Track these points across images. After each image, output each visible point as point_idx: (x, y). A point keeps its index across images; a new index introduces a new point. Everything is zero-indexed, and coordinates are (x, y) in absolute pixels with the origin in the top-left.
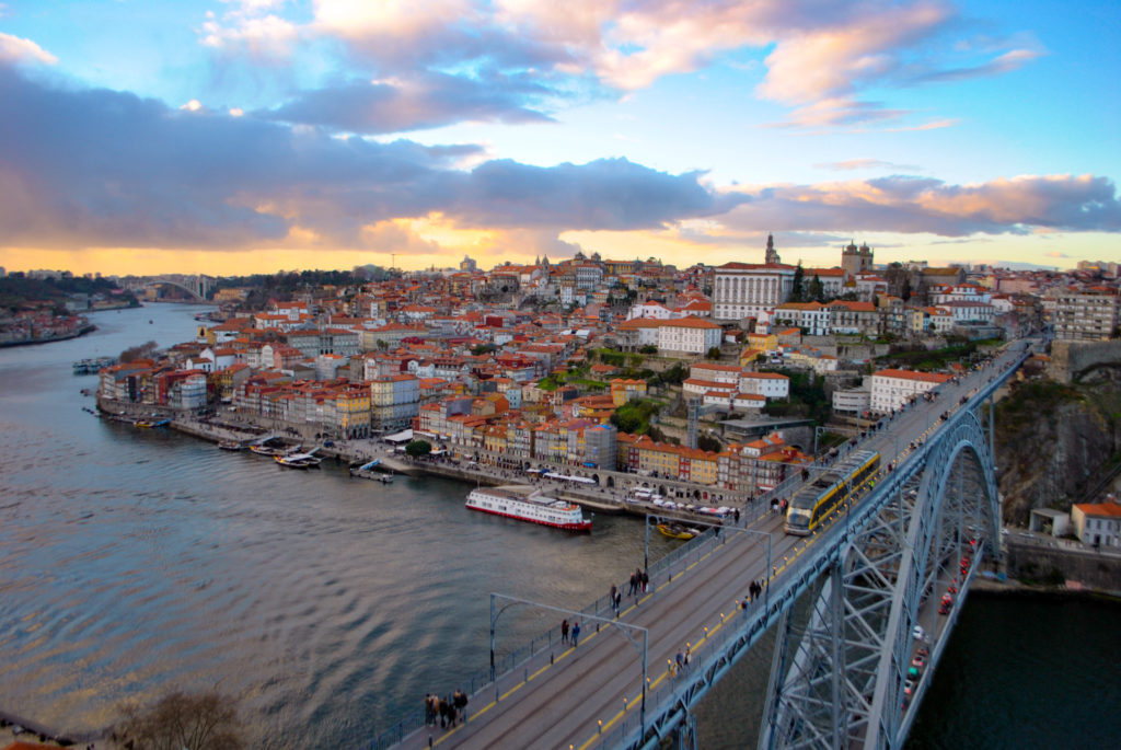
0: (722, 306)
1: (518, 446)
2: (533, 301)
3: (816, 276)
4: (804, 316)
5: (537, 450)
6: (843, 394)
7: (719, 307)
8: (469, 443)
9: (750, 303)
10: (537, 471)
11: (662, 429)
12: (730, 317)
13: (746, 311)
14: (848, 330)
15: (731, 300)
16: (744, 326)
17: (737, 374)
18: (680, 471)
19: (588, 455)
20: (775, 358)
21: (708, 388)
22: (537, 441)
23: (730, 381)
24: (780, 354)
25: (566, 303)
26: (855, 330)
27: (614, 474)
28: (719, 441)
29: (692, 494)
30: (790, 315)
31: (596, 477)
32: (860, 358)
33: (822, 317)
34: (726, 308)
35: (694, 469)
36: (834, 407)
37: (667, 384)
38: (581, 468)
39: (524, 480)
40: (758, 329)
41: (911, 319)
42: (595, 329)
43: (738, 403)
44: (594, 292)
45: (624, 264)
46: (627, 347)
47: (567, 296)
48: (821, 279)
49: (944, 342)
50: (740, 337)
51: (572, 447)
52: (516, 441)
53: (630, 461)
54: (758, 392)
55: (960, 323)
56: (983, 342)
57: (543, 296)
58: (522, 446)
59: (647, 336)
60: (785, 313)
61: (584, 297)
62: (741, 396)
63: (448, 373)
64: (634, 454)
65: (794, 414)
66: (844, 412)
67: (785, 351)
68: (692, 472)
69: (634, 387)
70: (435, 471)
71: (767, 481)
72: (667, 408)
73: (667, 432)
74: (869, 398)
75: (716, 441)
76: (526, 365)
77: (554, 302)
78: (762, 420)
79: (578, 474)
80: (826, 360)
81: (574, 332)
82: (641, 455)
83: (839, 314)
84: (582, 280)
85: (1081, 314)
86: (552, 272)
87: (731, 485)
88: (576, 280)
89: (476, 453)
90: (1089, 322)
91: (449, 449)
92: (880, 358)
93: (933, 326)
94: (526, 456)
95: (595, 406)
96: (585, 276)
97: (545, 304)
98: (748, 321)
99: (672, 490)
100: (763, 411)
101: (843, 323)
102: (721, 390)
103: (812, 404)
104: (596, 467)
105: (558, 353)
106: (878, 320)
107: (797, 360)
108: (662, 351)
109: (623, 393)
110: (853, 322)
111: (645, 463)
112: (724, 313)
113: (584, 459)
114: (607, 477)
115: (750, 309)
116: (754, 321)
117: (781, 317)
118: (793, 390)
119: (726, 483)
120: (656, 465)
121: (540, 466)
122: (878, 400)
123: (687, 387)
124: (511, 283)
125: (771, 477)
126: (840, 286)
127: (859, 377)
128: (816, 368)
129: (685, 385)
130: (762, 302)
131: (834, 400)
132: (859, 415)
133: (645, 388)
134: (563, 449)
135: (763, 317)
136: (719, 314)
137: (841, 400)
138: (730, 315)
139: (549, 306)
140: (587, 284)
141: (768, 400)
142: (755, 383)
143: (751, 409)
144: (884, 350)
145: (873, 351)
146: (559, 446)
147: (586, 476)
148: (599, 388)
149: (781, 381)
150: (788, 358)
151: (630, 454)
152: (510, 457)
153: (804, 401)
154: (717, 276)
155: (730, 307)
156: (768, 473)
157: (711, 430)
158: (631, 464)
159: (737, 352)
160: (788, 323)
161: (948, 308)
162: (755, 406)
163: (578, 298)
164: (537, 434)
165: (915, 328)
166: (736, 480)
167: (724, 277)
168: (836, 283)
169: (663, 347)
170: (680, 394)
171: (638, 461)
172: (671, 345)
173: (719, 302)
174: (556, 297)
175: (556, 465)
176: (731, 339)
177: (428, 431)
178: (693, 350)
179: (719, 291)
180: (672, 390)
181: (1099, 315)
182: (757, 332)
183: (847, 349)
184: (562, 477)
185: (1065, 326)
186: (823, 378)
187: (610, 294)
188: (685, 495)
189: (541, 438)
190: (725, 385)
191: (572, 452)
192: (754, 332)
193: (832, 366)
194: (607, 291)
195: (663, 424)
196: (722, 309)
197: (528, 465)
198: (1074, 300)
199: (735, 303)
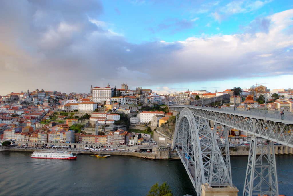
0: (95, 98)
1: (42, 139)
2: (25, 102)
3: (119, 90)
4: (119, 100)
5: (49, 140)
6: (133, 119)
7: (94, 99)
8: (23, 140)
9: (103, 97)
10: (50, 146)
11: (85, 131)
12: (97, 101)
13: (102, 99)
14: (130, 103)
15: (98, 97)
16: (103, 103)
17: (105, 115)
18: (95, 141)
19: (67, 140)
20: (114, 110)
21: (98, 119)
22: (49, 137)
23: (104, 117)
24: (115, 109)
25: (35, 103)
26: (132, 103)
27: (76, 144)
28: (104, 133)
29: (101, 147)
30: (115, 100)
31: (70, 146)
32: (135, 109)
33: (124, 100)
34: (96, 99)
35: (100, 140)
36: (131, 122)
37: (84, 119)
38: (64, 144)
39: (46, 149)
40: (107, 103)
41: (145, 100)
42: (50, 109)
43: (107, 122)
44: (43, 100)
45: (51, 93)
46: (67, 111)
47: (35, 101)
48: (121, 91)
49: (153, 105)
50: (102, 106)
51: (61, 138)
52: (41, 138)
53: (79, 140)
54: (112, 119)
55: (155, 101)
56: (161, 105)
57: (28, 101)
58: (44, 139)
59: (74, 108)
60: (114, 99)
61: (41, 101)
62: (107, 120)
63: (7, 122)
64: (80, 138)
65: (122, 124)
66: (133, 123)
67: (117, 108)
68: (99, 141)
69: (74, 121)
70: (13, 150)
71: (122, 141)
72: (86, 126)
73: (87, 132)
74: (139, 119)
75: (103, 133)
76: (34, 118)
77: (32, 103)
78: (114, 126)
79: (64, 145)
80: (128, 110)
81: (43, 110)
82: (82, 138)
83: (128, 99)
84: (40, 97)
85: (181, 98)
86: (30, 94)
87: (112, 143)
88: (38, 97)
89: (27, 143)
90: (183, 100)
91: (16, 143)
92: (140, 109)
93: (150, 102)
94: (45, 142)
95: (63, 127)
96: (41, 95)
97: (29, 104)
98: (104, 102)
99: (95, 146)
100: (114, 124)
101: (129, 101)
102: (102, 119)
103: (126, 121)
104: (69, 143)
105: (41, 115)
106: (137, 101)
107: (121, 110)
108: (80, 111)
109: (71, 123)
110: (131, 101)
111: (84, 140)
112: (96, 100)
113: (66, 141)
114: (74, 145)
115: (103, 99)
116: (105, 102)
117: (113, 100)
118: (121, 118)
119: (110, 143)
120: (87, 141)
121: (50, 145)
122: (142, 119)
123: (91, 119)
124: (17, 98)
125: (123, 139)
126: (124, 93)
127: (136, 114)
128: (125, 112)
129: (90, 119)
130: (106, 97)
131: (131, 120)
132: (137, 123)
133: (77, 121)
134: (58, 138)
135: (108, 100)
136: (94, 100)
137: (133, 120)
138: (97, 100)
139: (30, 104)
140: (41, 98)
141: (115, 121)
142: (111, 117)
143: (111, 123)
144: (140, 108)
145: (138, 108)
146: (57, 138)
147: (67, 146)
148: (62, 122)
149: (118, 116)
150: (118, 110)
151: (79, 138)
152: (39, 143)
153: (124, 121)
154: (93, 90)
155: (97, 98)
156: (122, 138)
157: (101, 130)
158: (79, 141)
159: (103, 110)
160: (115, 102)
161: (152, 97)
162: (112, 123)
163: (39, 102)
164: (49, 135)
165: (146, 102)
166: (113, 141)
167: (95, 90)
168: (123, 92)
169: (80, 110)
170: (89, 122)
171: (81, 140)
172: (82, 109)
173: (94, 97)
174: (32, 101)
175: (56, 144)
176: (100, 107)
177: (7, 138)
178: (90, 110)
179: (94, 94)
180: (86, 121)
181: (185, 98)
182: (107, 104)
183: (131, 107)
184: (59, 147)
185: (178, 101)
186: (127, 115)
187: (49, 100)
188: (99, 148)
189: (50, 136)
190: (102, 118)
191: (61, 139)
192: (106, 104)
193: (129, 112)
194: (48, 100)
195: (85, 130)
196: (95, 99)
197: (46, 145)
198: (179, 95)
199: (99, 97)
